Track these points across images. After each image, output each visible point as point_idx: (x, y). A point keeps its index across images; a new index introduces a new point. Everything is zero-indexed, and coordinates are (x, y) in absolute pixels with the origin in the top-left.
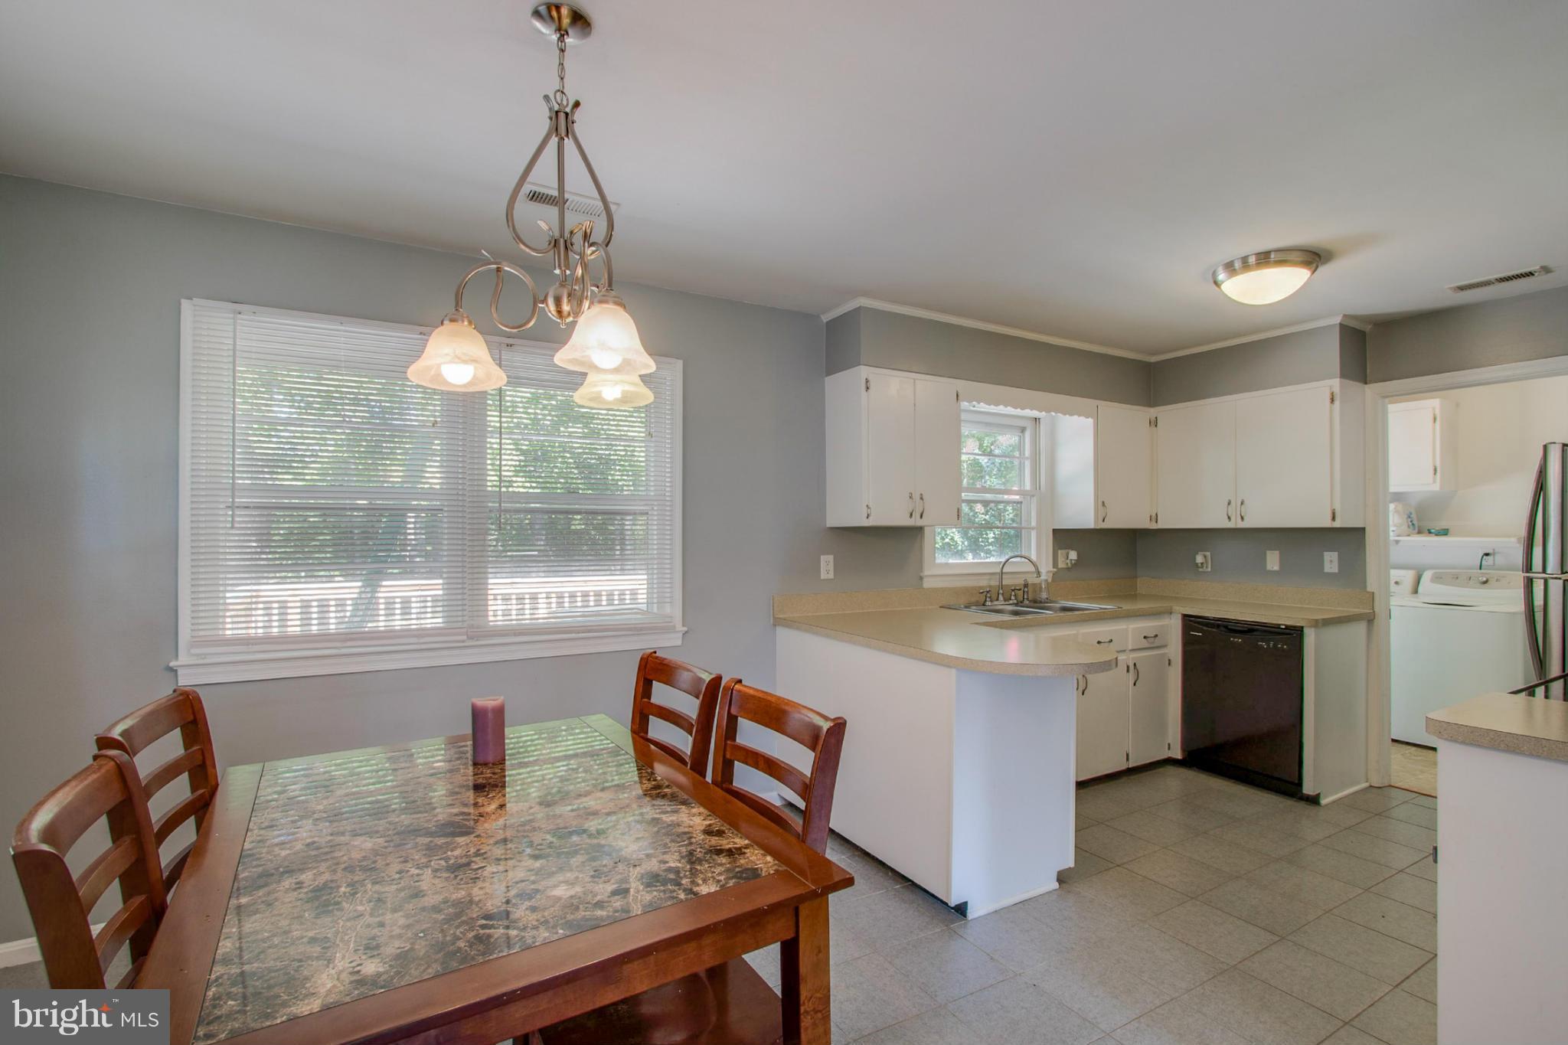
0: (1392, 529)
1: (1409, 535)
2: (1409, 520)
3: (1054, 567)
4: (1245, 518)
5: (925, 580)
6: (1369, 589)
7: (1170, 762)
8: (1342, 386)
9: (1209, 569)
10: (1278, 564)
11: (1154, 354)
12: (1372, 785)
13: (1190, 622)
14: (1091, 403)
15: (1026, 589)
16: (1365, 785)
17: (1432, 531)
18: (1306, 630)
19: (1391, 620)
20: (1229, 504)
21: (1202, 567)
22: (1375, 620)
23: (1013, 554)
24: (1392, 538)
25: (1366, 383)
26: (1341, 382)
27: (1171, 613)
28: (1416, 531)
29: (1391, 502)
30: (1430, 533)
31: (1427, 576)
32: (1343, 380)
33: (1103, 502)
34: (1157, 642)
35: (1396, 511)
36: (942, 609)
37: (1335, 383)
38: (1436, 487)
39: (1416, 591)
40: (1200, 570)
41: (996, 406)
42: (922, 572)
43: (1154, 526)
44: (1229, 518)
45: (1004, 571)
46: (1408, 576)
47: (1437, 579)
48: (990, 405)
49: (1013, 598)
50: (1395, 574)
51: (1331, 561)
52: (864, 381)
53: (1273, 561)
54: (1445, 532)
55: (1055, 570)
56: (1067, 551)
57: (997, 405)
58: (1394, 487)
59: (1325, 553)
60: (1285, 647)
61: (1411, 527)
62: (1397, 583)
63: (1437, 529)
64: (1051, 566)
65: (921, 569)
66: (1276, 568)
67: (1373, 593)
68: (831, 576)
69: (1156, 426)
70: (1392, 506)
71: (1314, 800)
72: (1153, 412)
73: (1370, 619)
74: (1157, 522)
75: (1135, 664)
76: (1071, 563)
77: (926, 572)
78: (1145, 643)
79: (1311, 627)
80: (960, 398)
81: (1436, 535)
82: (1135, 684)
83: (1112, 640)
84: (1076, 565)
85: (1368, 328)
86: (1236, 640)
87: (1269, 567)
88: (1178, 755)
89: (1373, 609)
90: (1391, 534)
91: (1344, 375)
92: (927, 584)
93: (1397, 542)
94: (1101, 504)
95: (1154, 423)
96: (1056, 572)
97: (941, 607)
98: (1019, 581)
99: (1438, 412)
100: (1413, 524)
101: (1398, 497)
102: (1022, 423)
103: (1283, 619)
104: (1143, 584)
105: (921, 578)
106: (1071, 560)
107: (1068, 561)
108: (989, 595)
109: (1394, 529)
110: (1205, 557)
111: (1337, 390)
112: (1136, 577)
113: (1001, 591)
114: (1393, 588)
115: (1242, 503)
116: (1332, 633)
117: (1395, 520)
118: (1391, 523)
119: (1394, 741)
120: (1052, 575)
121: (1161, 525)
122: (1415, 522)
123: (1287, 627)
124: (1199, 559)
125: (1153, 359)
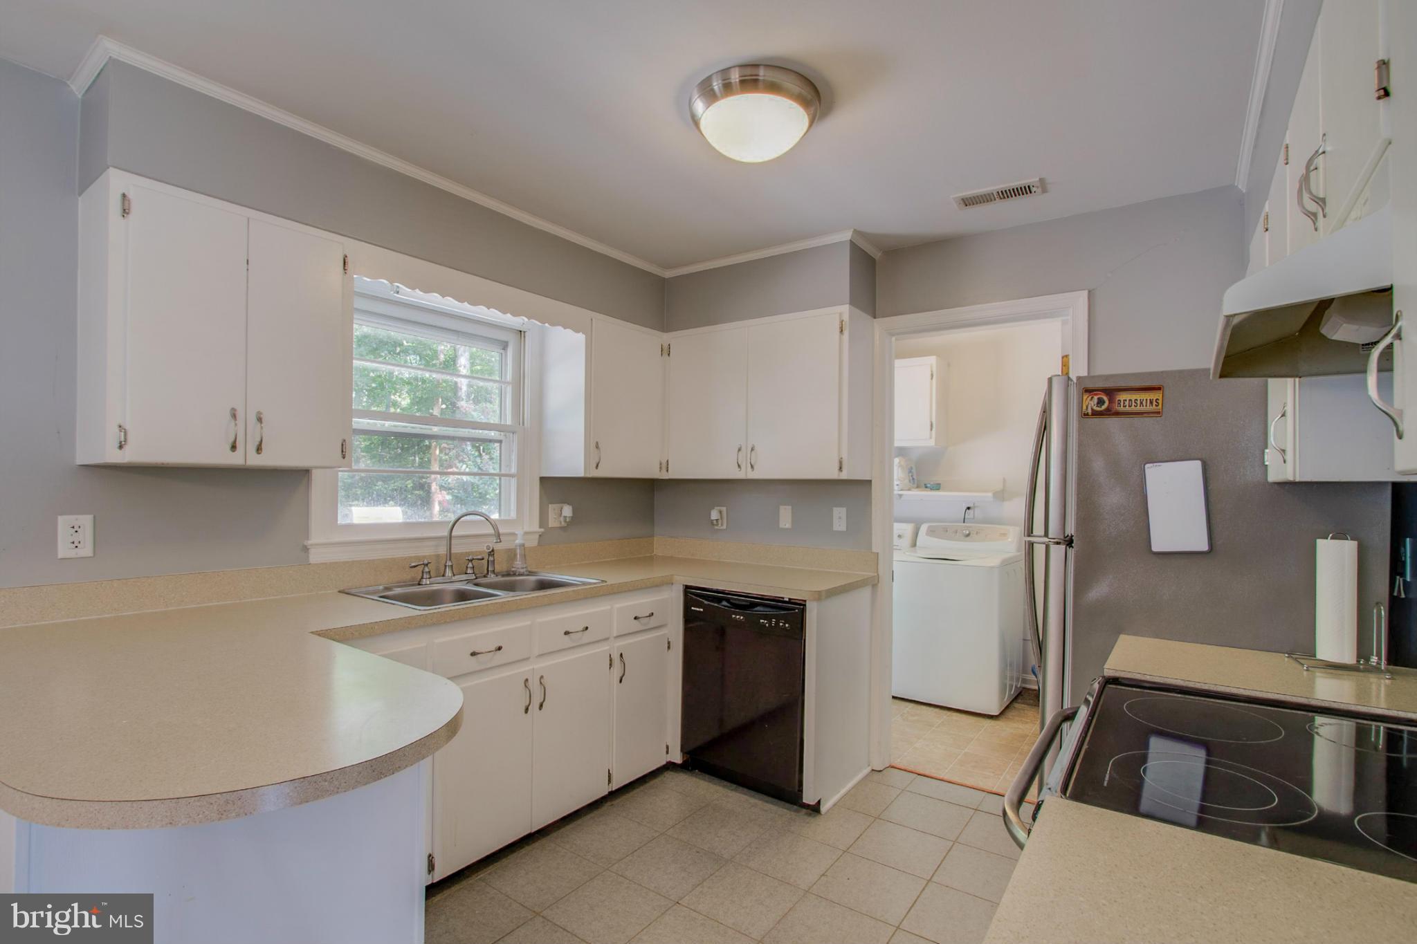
0: (896, 483)
1: (909, 490)
2: (910, 474)
3: (540, 527)
4: (755, 467)
5: (312, 551)
6: (874, 550)
7: (670, 766)
8: (851, 317)
9: (725, 527)
10: (790, 521)
11: (668, 267)
12: (874, 769)
13: (692, 595)
14: (585, 314)
15: (491, 559)
16: (867, 770)
17: (928, 485)
18: (808, 604)
19: (894, 583)
20: (739, 450)
21: (717, 525)
22: (879, 585)
23: (464, 511)
24: (896, 492)
25: (875, 318)
26: (850, 308)
27: (672, 584)
28: (915, 486)
29: (896, 457)
30: (926, 487)
31: (924, 528)
32: (853, 308)
33: (597, 443)
34: (653, 622)
35: (900, 466)
36: (341, 594)
37: (845, 309)
38: (932, 443)
39: (914, 545)
40: (716, 527)
41: (425, 292)
42: (308, 538)
43: (665, 476)
44: (739, 466)
45: (454, 534)
46: (907, 529)
47: (932, 532)
48: (413, 289)
49: (469, 571)
50: (898, 528)
51: (840, 518)
52: (119, 197)
53: (786, 517)
54: (937, 487)
55: (542, 530)
56: (561, 505)
57: (427, 290)
58: (897, 444)
59: (835, 509)
60: (787, 625)
61: (912, 481)
62: (900, 536)
63: (932, 483)
64: (538, 526)
65: (306, 533)
66: (788, 526)
67: (878, 553)
68: (86, 550)
69: (669, 355)
70: (896, 461)
71: (815, 809)
72: (666, 338)
73: (873, 583)
74: (667, 471)
75: (621, 655)
76: (565, 521)
77: (315, 538)
78: (636, 625)
79: (814, 600)
80: (350, 266)
81: (931, 489)
82: (621, 681)
83: (587, 628)
84: (574, 521)
85: (877, 255)
86: (738, 617)
87: (782, 525)
88: (677, 758)
89: (877, 572)
90: (896, 488)
91: (853, 302)
92: (315, 557)
93: (900, 496)
94: (594, 446)
95: (666, 351)
96: (543, 533)
97: (340, 592)
98: (482, 548)
99: (934, 369)
100: (913, 479)
101: (902, 452)
102: (502, 336)
103: (787, 591)
104: (662, 544)
105: (306, 549)
106: (565, 517)
107: (562, 519)
108: (427, 569)
109: (898, 483)
110: (721, 512)
111: (846, 318)
112: (652, 536)
113: (449, 563)
114: (896, 541)
115: (752, 450)
116: (836, 604)
117: (899, 473)
118: (895, 477)
119: (894, 697)
120: (537, 536)
121: (673, 474)
122: (915, 477)
123: (790, 601)
124: (714, 515)
125: (668, 274)
